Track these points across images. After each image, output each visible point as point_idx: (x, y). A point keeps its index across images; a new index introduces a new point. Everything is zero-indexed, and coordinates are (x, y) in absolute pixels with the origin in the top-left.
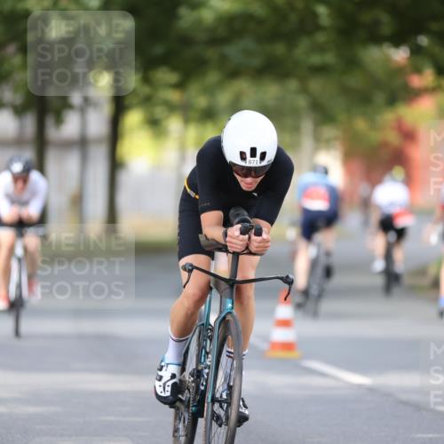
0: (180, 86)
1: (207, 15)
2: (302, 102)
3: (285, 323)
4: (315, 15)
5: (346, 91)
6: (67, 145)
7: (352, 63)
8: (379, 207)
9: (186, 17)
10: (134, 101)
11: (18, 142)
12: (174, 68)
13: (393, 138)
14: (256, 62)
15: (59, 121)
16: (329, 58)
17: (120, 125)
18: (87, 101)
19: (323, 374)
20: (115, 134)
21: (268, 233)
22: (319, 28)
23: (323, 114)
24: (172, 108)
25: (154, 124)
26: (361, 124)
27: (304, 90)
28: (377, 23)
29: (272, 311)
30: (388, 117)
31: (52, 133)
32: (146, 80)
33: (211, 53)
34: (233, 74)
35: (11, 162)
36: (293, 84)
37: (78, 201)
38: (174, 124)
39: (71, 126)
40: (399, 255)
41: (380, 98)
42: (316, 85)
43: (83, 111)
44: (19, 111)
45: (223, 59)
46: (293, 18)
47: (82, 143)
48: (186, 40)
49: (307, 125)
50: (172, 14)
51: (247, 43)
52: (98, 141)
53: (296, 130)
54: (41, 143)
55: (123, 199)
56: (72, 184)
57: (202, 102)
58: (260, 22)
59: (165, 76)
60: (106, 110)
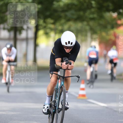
0: (54, 23)
1: (61, 4)
2: (88, 28)
3: (83, 89)
4: (91, 4)
5: (100, 25)
6: (23, 40)
7: (101, 17)
8: (109, 57)
9: (56, 4)
10: (41, 27)
11: (9, 39)
12: (52, 19)
13: (113, 38)
14: (75, 17)
15: (20, 33)
16: (95, 16)
17: (37, 34)
18: (28, 28)
19: (93, 103)
20: (36, 37)
21: (73, 64)
22: (92, 7)
23: (93, 31)
24: (51, 29)
25: (47, 34)
26: (104, 34)
27: (88, 25)
28: (108, 6)
29: (79, 86)
30: (112, 32)
31: (18, 36)
32: (45, 22)
33: (62, 14)
34: (69, 20)
35: (7, 44)
36: (85, 23)
37: (26, 55)
38: (52, 34)
39: (24, 35)
40: (115, 71)
41: (109, 27)
42: (91, 23)
43: (27, 30)
44: (9, 30)
45: (66, 16)
46: (85, 4)
47: (27, 39)
48: (56, 11)
49: (89, 34)
50: (52, 3)
51: (72, 12)
52: (31, 39)
53: (86, 36)
54: (15, 39)
55: (38, 55)
56: (24, 51)
57: (60, 28)
58: (76, 6)
59: (50, 21)
60: (33, 30)
